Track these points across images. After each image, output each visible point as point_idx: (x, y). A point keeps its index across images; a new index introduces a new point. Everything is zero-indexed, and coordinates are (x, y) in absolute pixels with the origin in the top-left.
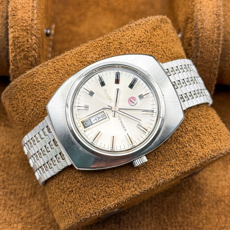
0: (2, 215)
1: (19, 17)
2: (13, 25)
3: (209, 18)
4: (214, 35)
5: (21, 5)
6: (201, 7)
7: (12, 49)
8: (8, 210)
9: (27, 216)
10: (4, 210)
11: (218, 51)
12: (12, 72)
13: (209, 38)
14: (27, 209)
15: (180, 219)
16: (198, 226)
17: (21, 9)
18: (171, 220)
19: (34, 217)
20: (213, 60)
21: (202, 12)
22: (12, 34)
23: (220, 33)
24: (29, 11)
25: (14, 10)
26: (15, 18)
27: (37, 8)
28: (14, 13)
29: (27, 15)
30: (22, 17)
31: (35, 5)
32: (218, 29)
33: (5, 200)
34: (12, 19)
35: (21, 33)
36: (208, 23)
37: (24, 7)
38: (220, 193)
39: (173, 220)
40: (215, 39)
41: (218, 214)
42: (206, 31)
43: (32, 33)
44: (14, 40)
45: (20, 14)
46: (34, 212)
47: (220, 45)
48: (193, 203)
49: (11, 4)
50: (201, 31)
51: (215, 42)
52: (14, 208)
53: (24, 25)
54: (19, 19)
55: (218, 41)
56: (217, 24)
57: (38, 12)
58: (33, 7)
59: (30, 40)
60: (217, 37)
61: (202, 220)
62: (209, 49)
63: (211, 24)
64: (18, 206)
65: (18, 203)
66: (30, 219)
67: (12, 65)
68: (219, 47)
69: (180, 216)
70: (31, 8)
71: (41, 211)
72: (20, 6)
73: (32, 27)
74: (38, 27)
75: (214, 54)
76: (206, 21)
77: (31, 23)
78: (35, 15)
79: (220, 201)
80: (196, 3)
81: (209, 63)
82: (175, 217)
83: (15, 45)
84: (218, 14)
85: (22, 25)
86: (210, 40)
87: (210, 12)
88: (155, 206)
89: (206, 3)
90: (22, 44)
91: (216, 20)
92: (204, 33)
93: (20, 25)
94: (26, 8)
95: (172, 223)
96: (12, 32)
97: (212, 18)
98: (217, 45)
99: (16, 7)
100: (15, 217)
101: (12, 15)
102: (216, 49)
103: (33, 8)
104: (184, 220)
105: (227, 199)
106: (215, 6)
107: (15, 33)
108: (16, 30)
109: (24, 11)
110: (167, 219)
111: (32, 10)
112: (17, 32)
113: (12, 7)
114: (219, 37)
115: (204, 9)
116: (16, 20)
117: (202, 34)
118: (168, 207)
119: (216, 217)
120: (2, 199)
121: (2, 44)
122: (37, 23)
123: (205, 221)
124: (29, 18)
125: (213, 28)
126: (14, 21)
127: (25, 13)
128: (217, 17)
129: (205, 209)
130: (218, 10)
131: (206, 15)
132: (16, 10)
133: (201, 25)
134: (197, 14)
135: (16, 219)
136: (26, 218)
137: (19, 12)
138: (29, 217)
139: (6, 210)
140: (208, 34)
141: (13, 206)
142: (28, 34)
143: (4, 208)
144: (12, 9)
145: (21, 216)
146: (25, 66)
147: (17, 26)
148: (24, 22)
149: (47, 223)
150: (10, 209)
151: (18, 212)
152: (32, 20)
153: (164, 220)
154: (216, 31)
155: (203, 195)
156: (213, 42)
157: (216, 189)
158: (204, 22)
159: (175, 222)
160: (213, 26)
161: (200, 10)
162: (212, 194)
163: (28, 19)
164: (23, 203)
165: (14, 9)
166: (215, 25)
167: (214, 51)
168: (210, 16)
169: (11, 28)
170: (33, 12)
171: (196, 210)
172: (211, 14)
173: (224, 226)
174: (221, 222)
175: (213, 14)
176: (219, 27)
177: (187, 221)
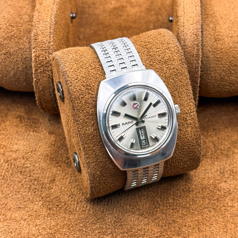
0: (27, 195)
1: (39, 40)
2: (35, 47)
3: (190, 37)
4: (194, 51)
6: (184, 29)
7: (34, 65)
8: (32, 192)
9: (46, 196)
10: (29, 192)
11: (198, 63)
12: (35, 84)
13: (191, 53)
14: (47, 191)
15: (171, 201)
16: (186, 206)
17: (41, 35)
18: (164, 201)
19: (52, 198)
20: (194, 70)
21: (185, 33)
22: (34, 54)
23: (199, 49)
24: (47, 36)
25: (36, 36)
26: (36, 41)
27: (53, 33)
28: (35, 38)
29: (45, 39)
30: (42, 40)
31: (52, 31)
32: (198, 46)
33: (30, 185)
34: (34, 42)
35: (41, 53)
36: (189, 41)
37: (44, 33)
38: (206, 182)
39: (165, 202)
40: (195, 53)
41: (202, 198)
42: (188, 47)
43: (49, 52)
44: (35, 58)
45: (40, 38)
46: (52, 194)
47: (199, 58)
48: (183, 190)
49: (34, 31)
50: (184, 48)
51: (195, 56)
52: (36, 191)
53: (43, 46)
54: (39, 41)
55: (198, 55)
56: (196, 42)
57: (54, 36)
58: (50, 32)
59: (48, 58)
60: (197, 52)
61: (189, 202)
62: (191, 62)
63: (191, 42)
64: (40, 189)
65: (40, 187)
66: (49, 198)
67: (35, 78)
68: (199, 60)
69: (171, 198)
70: (48, 33)
71: (58, 193)
72: (40, 32)
73: (49, 47)
74: (54, 48)
75: (195, 66)
76: (188, 40)
77: (48, 44)
78: (52, 38)
79: (205, 188)
80: (180, 27)
81: (191, 73)
82: (167, 200)
83: (36, 62)
84: (197, 34)
85: (42, 46)
86: (191, 54)
87: (190, 33)
88: (150, 191)
89: (188, 26)
90: (42, 61)
91: (196, 39)
92: (186, 49)
93: (40, 46)
94: (45, 34)
95: (164, 203)
96: (34, 52)
97: (193, 38)
98: (197, 58)
100: (37, 197)
101: (34, 39)
102: (196, 62)
103: (50, 34)
104: (174, 202)
105: (212, 187)
106: (195, 29)
107: (36, 53)
108: (38, 50)
109: (43, 36)
110: (160, 201)
112: (38, 52)
113: (34, 33)
114: (198, 52)
115: (186, 31)
116: (37, 42)
117: (185, 50)
118: (161, 192)
119: (201, 200)
120: (28, 184)
121: (29, 64)
122: (53, 45)
123: (191, 203)
124: (47, 40)
125: (193, 45)
126: (36, 43)
127: (43, 37)
128: (197, 37)
129: (193, 194)
130: (198, 31)
131: (187, 35)
132: (37, 35)
133: (184, 43)
134: (181, 34)
135: (37, 199)
136: (46, 198)
137: (39, 36)
138: (48, 197)
139: (30, 192)
140: (189, 50)
141: (35, 189)
142: (46, 53)
143: (28, 190)
144: (34, 34)
145: (41, 196)
146: (45, 78)
147: (38, 47)
148: (43, 44)
149: (62, 201)
150: (33, 191)
151: (39, 194)
152: (49, 42)
153: (158, 201)
154: (196, 48)
155: (192, 184)
156: (193, 56)
157: (203, 179)
158: (186, 40)
159: (167, 203)
160: (193, 43)
161: (183, 32)
162: (200, 184)
163: (46, 42)
164: (43, 187)
165: (36, 34)
166: (195, 43)
167: (195, 63)
168: (191, 36)
169: (33, 49)
170: (50, 36)
171: (185, 194)
172: (192, 35)
173: (208, 207)
174: (205, 203)
175: (193, 34)
176: (198, 44)
177: (177, 203)
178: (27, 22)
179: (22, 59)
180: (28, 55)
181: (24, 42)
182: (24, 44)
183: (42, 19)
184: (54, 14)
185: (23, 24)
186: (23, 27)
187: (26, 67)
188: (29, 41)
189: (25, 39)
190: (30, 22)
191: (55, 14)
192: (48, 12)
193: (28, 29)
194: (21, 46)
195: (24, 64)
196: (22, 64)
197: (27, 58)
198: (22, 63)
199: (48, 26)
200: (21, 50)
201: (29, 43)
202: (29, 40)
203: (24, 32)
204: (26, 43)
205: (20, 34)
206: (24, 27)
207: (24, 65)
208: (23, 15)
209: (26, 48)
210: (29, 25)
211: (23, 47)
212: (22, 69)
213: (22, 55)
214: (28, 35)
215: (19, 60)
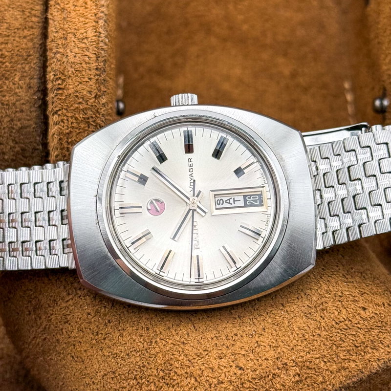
5: (73, 66)
53: (81, 107)
58: (97, 69)
72: (71, 69)
99: (64, 71)
107: (62, 124)
111: (95, 76)
112: (66, 122)
148: (81, 100)
152: (95, 97)
163: (89, 95)
169: (53, 115)
178: (18, 29)
179: (12, 132)
180: (28, 120)
181: (16, 86)
182: (16, 93)
183: (73, 31)
184: (102, 14)
185: (8, 36)
186: (10, 46)
187: (23, 150)
188: (30, 83)
189: (17, 79)
190: (26, 28)
191: (106, 15)
192: (86, 8)
193: (24, 49)
194: (7, 98)
195: (16, 143)
196: (12, 145)
197: (26, 127)
198: (13, 140)
199: (91, 50)
200: (8, 109)
201: (30, 87)
202: (27, 79)
203: (13, 60)
204: (22, 88)
205: (4, 66)
206: (12, 43)
207: (17, 146)
208: (5, 10)
209: (22, 101)
210: (25, 37)
211: (13, 99)
212: (13, 155)
213: (12, 120)
214: (24, 68)
215: (5, 133)
